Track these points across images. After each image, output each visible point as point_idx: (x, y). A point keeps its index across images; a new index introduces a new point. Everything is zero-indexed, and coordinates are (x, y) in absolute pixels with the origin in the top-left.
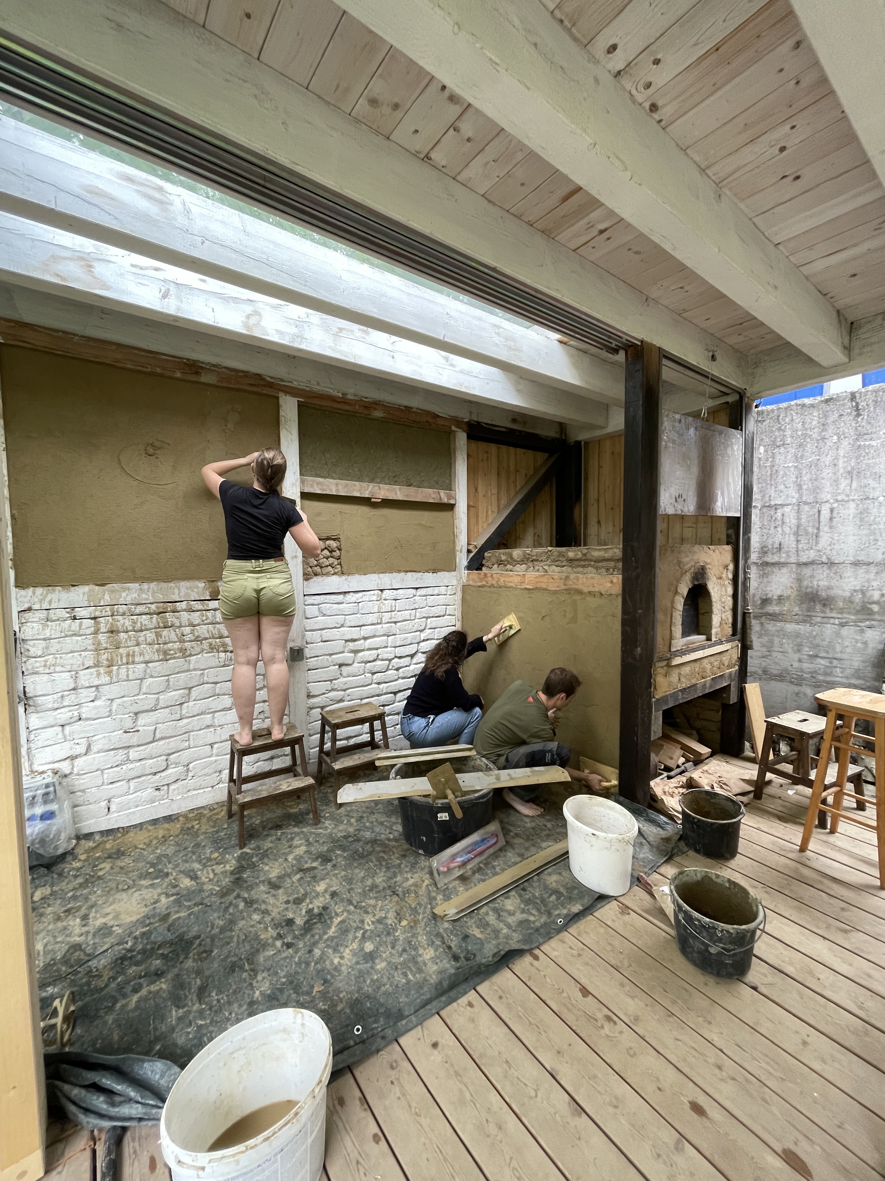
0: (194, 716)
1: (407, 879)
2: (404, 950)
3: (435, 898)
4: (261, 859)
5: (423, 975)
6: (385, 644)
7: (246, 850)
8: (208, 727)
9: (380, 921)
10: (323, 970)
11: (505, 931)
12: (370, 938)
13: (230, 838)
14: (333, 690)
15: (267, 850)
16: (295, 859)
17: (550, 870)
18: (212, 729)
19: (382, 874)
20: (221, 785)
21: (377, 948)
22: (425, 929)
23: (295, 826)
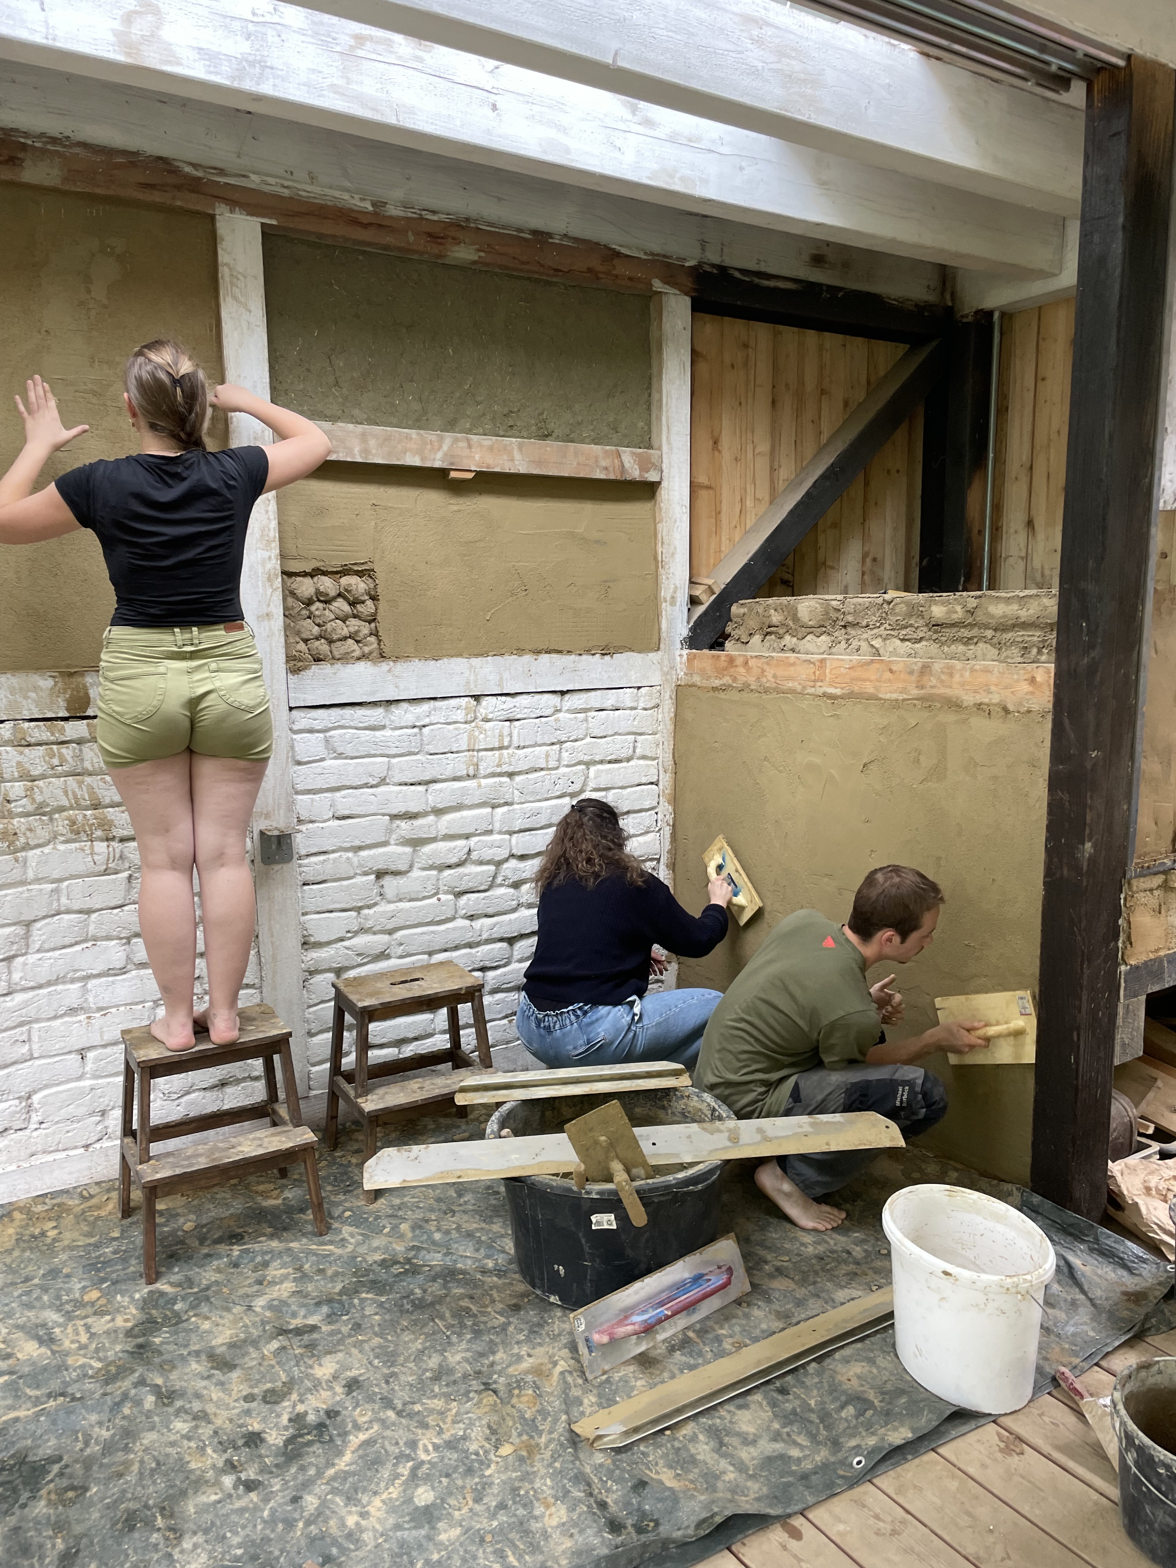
0: (40, 987)
1: (519, 1358)
2: (502, 1506)
3: (579, 1402)
4: (192, 1307)
5: (540, 1558)
6: (484, 827)
7: (162, 1286)
8: (73, 1011)
9: (451, 1445)
10: (323, 1538)
11: (731, 1476)
12: (428, 1478)
13: (124, 1260)
14: (362, 930)
15: (208, 1288)
16: (270, 1307)
17: (847, 1352)
18: (82, 1017)
19: (464, 1345)
20: (106, 1144)
21: (443, 1501)
22: (550, 1465)
23: (272, 1236)
